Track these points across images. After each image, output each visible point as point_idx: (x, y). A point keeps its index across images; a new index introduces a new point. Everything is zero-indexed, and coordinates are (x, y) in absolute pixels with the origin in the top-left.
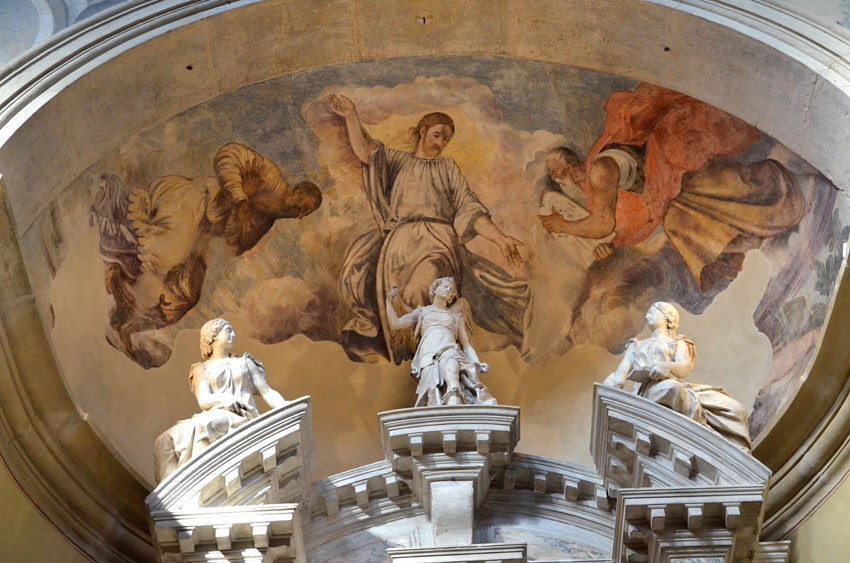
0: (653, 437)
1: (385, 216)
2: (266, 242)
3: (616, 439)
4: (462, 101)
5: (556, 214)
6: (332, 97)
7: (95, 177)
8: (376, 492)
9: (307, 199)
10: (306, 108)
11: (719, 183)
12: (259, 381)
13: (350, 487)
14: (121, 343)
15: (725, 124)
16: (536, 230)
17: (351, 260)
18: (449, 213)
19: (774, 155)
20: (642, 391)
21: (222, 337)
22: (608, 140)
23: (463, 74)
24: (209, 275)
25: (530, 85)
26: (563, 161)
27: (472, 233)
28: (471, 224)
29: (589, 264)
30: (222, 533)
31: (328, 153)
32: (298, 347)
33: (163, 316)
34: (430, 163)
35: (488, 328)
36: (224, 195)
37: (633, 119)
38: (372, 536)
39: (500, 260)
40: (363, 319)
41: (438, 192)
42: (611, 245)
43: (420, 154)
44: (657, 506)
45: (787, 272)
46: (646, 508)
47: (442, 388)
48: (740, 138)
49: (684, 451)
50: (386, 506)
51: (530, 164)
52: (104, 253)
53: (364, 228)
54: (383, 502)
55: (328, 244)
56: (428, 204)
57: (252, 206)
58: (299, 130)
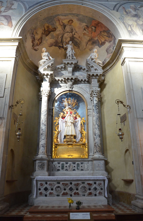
0: (92, 66)
1: (64, 32)
2: (50, 35)
3: (88, 65)
4: (74, 18)
5: (85, 33)
6: (58, 17)
7: (30, 30)
8: (62, 68)
9: (55, 29)
10: (55, 19)
11: (104, 33)
12: (49, 55)
13: (59, 67)
14: (33, 49)
15: (105, 27)
16: (82, 35)
17: (60, 37)
18: (72, 32)
19: (110, 32)
20: (92, 60)
21: (45, 50)
22: (92, 25)
23: (75, 15)
24: (43, 39)
25: (83, 18)
26: (86, 27)
27: (75, 34)
28: (75, 33)
29: (88, 40)
30: (46, 74)
31: (57, 24)
32: (53, 47)
33: (38, 45)
34: (70, 26)
35: (76, 46)
36: (45, 30)
37: (95, 24)
38: (61, 73)
39: (78, 38)
40: (61, 44)
41: (71, 29)
42: (91, 38)
43: (69, 24)
44: (91, 74)
45: (110, 46)
46: (90, 74)
47: (70, 56)
48: (107, 29)
49: (95, 68)
50: (63, 69)
51: (82, 27)
52: (31, 38)
53: (61, 33)
54: (62, 69)
55: (57, 35)
56: (69, 30)
57: (48, 31)
58: (54, 21)
